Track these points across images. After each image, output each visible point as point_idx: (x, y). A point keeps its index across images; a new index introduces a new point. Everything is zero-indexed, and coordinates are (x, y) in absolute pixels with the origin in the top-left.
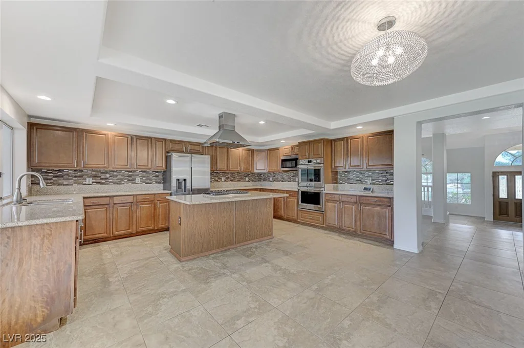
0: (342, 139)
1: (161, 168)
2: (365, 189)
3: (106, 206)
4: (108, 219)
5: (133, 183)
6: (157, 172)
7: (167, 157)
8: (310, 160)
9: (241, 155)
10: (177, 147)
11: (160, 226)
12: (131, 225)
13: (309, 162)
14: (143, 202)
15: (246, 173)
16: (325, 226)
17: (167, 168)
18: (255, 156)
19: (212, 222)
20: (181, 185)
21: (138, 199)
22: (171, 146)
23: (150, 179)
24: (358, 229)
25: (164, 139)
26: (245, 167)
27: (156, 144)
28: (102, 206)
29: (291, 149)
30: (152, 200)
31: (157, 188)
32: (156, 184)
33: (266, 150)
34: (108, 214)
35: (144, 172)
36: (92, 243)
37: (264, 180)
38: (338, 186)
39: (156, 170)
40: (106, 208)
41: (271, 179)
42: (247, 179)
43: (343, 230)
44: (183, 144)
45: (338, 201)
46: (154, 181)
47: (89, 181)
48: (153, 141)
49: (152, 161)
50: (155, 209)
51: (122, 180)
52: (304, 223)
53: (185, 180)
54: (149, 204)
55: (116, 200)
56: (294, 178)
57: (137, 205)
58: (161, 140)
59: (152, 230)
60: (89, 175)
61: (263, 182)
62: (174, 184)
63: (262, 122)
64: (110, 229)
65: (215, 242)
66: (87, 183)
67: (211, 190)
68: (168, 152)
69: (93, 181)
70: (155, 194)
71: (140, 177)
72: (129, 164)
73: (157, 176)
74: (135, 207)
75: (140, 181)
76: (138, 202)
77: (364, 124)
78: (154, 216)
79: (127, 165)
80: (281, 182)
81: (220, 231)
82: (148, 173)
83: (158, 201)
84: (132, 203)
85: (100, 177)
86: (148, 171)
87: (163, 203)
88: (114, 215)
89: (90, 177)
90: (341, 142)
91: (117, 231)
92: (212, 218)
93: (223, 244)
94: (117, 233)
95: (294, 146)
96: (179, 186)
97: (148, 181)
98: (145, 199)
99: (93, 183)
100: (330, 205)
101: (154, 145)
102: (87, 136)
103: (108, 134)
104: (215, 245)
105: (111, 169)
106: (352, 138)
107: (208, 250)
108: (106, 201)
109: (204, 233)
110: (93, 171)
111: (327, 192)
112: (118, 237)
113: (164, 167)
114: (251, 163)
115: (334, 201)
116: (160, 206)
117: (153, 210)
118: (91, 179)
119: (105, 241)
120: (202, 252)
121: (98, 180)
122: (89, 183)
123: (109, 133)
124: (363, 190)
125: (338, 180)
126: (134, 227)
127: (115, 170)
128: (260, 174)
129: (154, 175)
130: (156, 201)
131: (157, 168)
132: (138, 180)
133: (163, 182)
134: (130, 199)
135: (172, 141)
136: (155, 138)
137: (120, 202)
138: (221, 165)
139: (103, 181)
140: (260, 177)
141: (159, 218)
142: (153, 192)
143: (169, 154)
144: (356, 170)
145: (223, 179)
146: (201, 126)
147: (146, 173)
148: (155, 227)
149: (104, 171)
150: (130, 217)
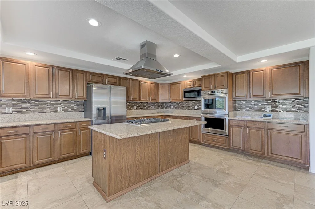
0: (244, 72)
1: (82, 98)
2: (265, 116)
3: (25, 136)
4: (28, 149)
5: (54, 112)
6: (78, 101)
7: (87, 87)
8: (213, 91)
9: (149, 87)
10: (96, 79)
11: (81, 152)
12: (52, 153)
13: (212, 92)
14: (65, 130)
15: (153, 103)
16: (229, 148)
17: (87, 98)
18: (160, 88)
19: (139, 153)
20: (101, 113)
21: (60, 127)
22: (91, 78)
23: (72, 108)
24: (266, 152)
25: (85, 71)
26: (153, 97)
27: (76, 76)
28: (20, 136)
29: (192, 82)
30: (73, 127)
31: (78, 117)
32: (77, 113)
33: (169, 83)
34: (27, 143)
35: (66, 101)
36: (10, 174)
37: (166, 108)
38: (236, 113)
39: (77, 100)
40: (26, 137)
41: (172, 107)
42: (153, 108)
43: (249, 152)
44: (102, 77)
45: (242, 126)
46: (75, 110)
47: (9, 110)
48: (74, 73)
49: (73, 91)
50: (76, 136)
51: (45, 109)
52: (207, 145)
53: (104, 109)
54: (71, 131)
55: (36, 129)
56: (193, 106)
57: (58, 133)
58: (82, 72)
59: (74, 156)
60: (9, 104)
61: (165, 110)
62: (94, 111)
63: (176, 56)
64: (30, 158)
65: (141, 173)
66: (6, 112)
67: (128, 117)
68: (88, 84)
69: (13, 110)
70: (76, 122)
71: (62, 106)
72: (51, 93)
73: (78, 105)
74: (56, 135)
75: (62, 109)
76: (59, 130)
77: (269, 57)
78: (76, 143)
79: (49, 95)
80: (181, 110)
81: (146, 161)
82: (70, 102)
83: (79, 128)
84: (53, 131)
85: (21, 106)
86: (70, 100)
87: (84, 130)
88: (35, 144)
89: (9, 106)
90: (242, 75)
91: (38, 160)
92: (139, 149)
93: (149, 175)
94: (37, 162)
95: (195, 80)
96: (99, 114)
97: (70, 110)
98: (67, 127)
99: (13, 112)
100: (235, 130)
101: (75, 77)
102: (4, 64)
103: (28, 64)
104: (141, 177)
105: (32, 98)
106: (254, 71)
107: (135, 183)
108: (26, 130)
109: (131, 165)
110: (13, 100)
111: (231, 118)
112: (39, 165)
113: (85, 96)
114: (157, 95)
115: (240, 127)
116: (81, 133)
117: (74, 137)
118: (11, 108)
119: (24, 171)
120: (129, 186)
121: (19, 109)
122: (8, 112)
123: (29, 62)
124: (263, 117)
125: (236, 108)
126: (56, 155)
127: (37, 99)
128: (163, 103)
129: (75, 104)
130: (78, 129)
131: (78, 98)
132: (60, 109)
133: (83, 110)
134: (52, 128)
135: (92, 73)
136: (76, 70)
137: (40, 131)
138: (134, 96)
139: (24, 110)
140: (162, 106)
141: (80, 144)
142: (74, 121)
143: (89, 85)
144: (254, 99)
145: (135, 108)
146: (118, 59)
147: (68, 103)
148: (76, 153)
149: (25, 100)
150: (52, 146)
